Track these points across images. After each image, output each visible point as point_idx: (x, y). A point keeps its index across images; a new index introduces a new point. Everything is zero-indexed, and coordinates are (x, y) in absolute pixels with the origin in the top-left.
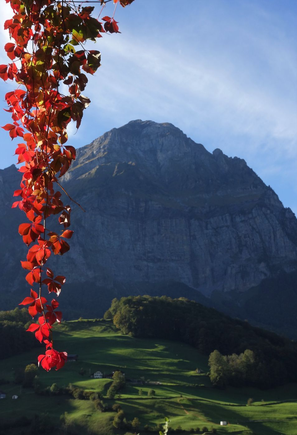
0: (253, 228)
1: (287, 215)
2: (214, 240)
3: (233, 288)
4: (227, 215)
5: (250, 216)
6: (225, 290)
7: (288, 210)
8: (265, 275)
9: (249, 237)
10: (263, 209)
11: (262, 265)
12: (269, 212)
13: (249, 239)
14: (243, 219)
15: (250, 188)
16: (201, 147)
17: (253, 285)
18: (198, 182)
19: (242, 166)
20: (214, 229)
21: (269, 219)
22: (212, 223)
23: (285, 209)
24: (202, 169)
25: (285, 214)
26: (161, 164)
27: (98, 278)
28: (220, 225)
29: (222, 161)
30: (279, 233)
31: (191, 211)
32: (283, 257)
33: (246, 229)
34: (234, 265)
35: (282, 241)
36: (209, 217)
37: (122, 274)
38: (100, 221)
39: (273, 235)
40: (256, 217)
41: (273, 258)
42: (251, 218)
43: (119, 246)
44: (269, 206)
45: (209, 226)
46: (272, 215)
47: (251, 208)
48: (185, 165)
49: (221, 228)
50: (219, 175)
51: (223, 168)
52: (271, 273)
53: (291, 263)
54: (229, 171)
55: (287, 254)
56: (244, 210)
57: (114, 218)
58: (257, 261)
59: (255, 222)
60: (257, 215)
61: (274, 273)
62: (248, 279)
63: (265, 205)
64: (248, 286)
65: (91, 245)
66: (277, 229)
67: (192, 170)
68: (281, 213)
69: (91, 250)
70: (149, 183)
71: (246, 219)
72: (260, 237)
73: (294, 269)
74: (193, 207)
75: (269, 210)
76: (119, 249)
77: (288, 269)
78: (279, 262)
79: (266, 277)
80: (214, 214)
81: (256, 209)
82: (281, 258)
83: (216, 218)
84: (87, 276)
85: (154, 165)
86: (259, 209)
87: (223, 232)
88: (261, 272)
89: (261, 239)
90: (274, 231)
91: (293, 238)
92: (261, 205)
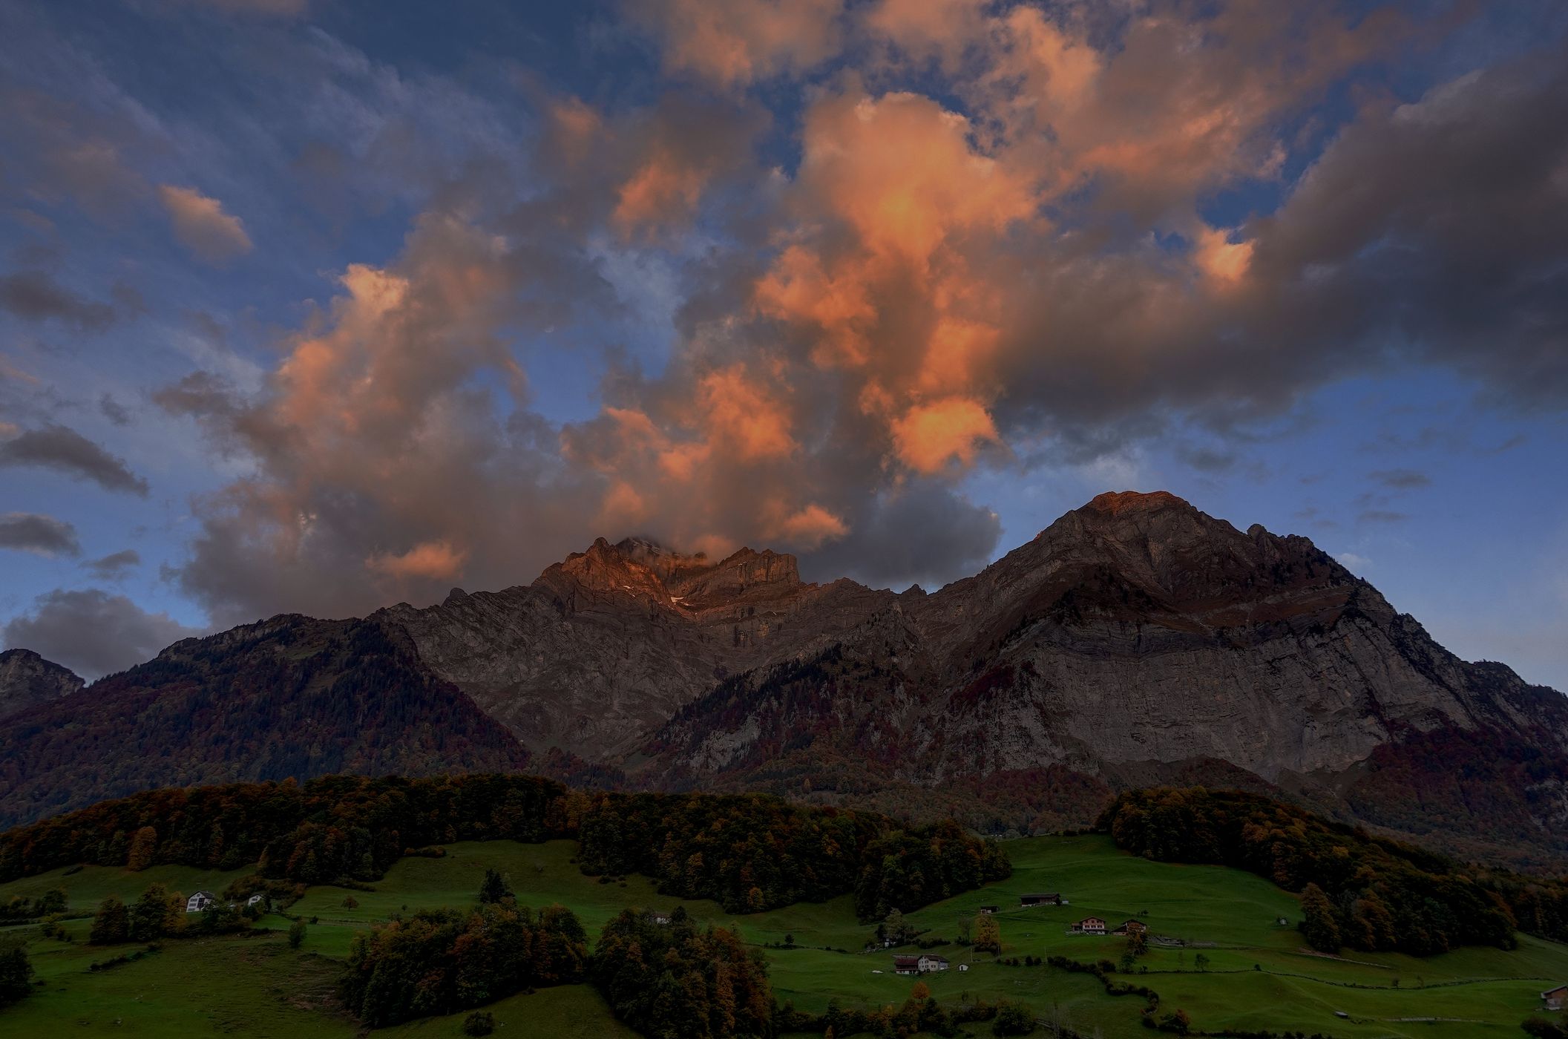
0: (1343, 656)
1: (1406, 628)
2: (1269, 681)
3: (1319, 765)
4: (1288, 636)
5: (1334, 635)
6: (1305, 770)
7: (1406, 619)
8: (1380, 739)
9: (1336, 672)
10: (1358, 620)
11: (1371, 720)
12: (1368, 625)
13: (1336, 675)
14: (1320, 641)
15: (1327, 587)
16: (1225, 525)
17: (1357, 758)
18: (1227, 584)
19: (1305, 549)
20: (1268, 662)
21: (1372, 638)
22: (1264, 652)
23: (1401, 618)
24: (1232, 562)
25: (1401, 626)
26: (1158, 559)
27: (1072, 759)
28: (1279, 656)
29: (1268, 545)
30: (1395, 661)
31: (1220, 634)
32: (1409, 704)
33: (1328, 658)
34: (1316, 724)
35: (1402, 676)
36: (1256, 643)
37: (1111, 749)
38: (1065, 663)
39: (1382, 666)
40: (1346, 635)
41: (1390, 707)
42: (1336, 639)
43: (1101, 703)
44: (1367, 615)
45: (1258, 657)
46: (1376, 630)
47: (1334, 620)
48: (1200, 557)
49: (1280, 659)
50: (1264, 568)
51: (1271, 556)
52: (1390, 735)
53: (1429, 715)
54: (1281, 560)
55: (1418, 697)
56: (1319, 625)
57: (1088, 657)
58: (1358, 714)
59: (1344, 645)
60: (1346, 631)
61: (1396, 735)
62: (1345, 748)
63: (1361, 615)
64: (1348, 760)
65: (1054, 704)
66: (1390, 654)
67: (1214, 564)
68: (1393, 624)
69: (1054, 713)
70: (1140, 593)
71: (1326, 641)
72: (1359, 670)
73: (1435, 726)
74: (1223, 628)
75: (1368, 622)
76: (1103, 708)
77: (1424, 727)
78: (1403, 714)
79: (1379, 743)
80: (1264, 636)
81: (1344, 622)
82: (1406, 705)
83: (1269, 644)
84: (1053, 756)
85: (1144, 562)
86: (1349, 621)
87: (1285, 667)
88: (1370, 733)
89: (1361, 675)
90: (1384, 657)
91: (1423, 666)
92: (1351, 613)
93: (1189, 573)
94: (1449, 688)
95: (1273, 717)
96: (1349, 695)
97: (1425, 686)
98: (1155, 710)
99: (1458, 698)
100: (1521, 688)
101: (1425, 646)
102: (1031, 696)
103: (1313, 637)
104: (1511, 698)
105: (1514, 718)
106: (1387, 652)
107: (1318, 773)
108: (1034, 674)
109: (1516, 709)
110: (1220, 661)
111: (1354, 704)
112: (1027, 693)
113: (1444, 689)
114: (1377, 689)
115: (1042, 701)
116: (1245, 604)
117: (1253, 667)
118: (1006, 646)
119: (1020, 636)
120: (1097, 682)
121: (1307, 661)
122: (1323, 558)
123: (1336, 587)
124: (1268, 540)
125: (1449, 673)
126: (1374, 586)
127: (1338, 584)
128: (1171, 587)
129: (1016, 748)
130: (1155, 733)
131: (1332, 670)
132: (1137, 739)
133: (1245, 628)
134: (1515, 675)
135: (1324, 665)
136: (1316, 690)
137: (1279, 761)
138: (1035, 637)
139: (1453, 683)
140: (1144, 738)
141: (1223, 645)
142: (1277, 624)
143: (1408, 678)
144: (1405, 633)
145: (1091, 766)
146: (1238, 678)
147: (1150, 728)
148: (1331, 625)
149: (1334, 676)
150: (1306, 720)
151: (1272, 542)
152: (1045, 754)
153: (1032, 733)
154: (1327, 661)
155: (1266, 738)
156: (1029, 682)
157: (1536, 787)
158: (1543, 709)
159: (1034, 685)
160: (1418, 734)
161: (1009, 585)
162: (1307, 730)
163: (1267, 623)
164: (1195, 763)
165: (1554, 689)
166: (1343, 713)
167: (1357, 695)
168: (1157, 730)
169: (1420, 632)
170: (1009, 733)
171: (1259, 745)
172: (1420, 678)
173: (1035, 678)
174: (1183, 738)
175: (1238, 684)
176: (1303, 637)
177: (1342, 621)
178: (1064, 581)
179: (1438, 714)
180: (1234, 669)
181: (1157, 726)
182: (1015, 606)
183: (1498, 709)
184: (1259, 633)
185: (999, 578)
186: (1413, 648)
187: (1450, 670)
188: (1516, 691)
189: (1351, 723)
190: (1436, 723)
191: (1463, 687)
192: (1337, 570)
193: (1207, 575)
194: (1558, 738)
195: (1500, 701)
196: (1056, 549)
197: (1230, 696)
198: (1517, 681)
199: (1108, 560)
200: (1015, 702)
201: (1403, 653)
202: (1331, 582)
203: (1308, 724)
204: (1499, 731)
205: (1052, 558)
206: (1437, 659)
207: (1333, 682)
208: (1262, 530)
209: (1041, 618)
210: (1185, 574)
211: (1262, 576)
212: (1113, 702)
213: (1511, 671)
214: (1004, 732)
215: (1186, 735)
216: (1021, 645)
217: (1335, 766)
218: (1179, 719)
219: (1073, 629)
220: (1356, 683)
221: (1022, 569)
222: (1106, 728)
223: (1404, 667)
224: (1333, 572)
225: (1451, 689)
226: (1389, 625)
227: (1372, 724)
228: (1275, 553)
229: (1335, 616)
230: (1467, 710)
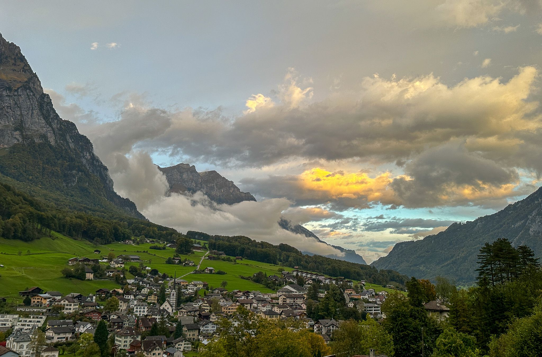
0: (16, 103)
1: (45, 100)
5: (16, 93)
7: (46, 96)
8: (18, 140)
10: (28, 91)
11: (18, 132)
12: (32, 94)
14: (9, 94)
15: (20, 71)
17: (6, 146)
19: (16, 52)
21: (31, 100)
23: (45, 95)
25: (44, 98)
30: (36, 112)
32: (35, 130)
33: (10, 102)
35: (37, 119)
39: (30, 111)
40: (21, 95)
41: (27, 129)
42: (16, 95)
44: (32, 90)
46: (34, 97)
47: (18, 87)
52: (23, 141)
53: (41, 136)
54: (4, 52)
55: (39, 128)
56: (11, 87)
58: (13, 129)
59: (18, 99)
60: (22, 93)
61: (26, 141)
62: (2, 141)
63: (30, 88)
64: (2, 146)
68: (41, 96)
71: (11, 95)
72: (21, 111)
73: (42, 141)
75: (32, 93)
77: (37, 141)
78: (31, 133)
79: (18, 142)
82: (34, 130)
86: (24, 90)
88: (15, 138)
89: (20, 113)
90: (32, 109)
91: (46, 118)
92: (26, 87)
94: (52, 128)
96: (12, 120)
97: (44, 125)
99: (54, 133)
100: (77, 134)
101: (50, 109)
103: (6, 91)
104: (71, 137)
105: (70, 144)
106: (34, 107)
109: (72, 141)
111: (13, 124)
113: (50, 128)
114: (25, 121)
122: (22, 59)
123: (24, 73)
125: (54, 122)
126: (39, 78)
131: (9, 108)
134: (76, 129)
135: (6, 104)
139: (54, 126)
143: (39, 120)
144: (44, 102)
148: (16, 88)
149: (9, 110)
154: (8, 103)
157: (69, 172)
160: (34, 142)
165: (87, 138)
166: (8, 127)
167: (16, 121)
169: (50, 104)
172: (43, 121)
177: (21, 89)
179: (44, 137)
183: (66, 139)
186: (45, 108)
187: (55, 121)
188: (75, 134)
189: (9, 132)
190: (42, 140)
191: (58, 128)
192: (27, 66)
194: (82, 155)
195: (68, 137)
198: (76, 131)
201: (40, 110)
202: (22, 70)
204: (64, 148)
206: (52, 116)
207: (7, 112)
213: (75, 127)
220: (17, 116)
223: (39, 116)
224: (25, 66)
225: (53, 129)
226: (39, 96)
227: (17, 134)
228: (2, 48)
229: (19, 85)
230: (56, 138)
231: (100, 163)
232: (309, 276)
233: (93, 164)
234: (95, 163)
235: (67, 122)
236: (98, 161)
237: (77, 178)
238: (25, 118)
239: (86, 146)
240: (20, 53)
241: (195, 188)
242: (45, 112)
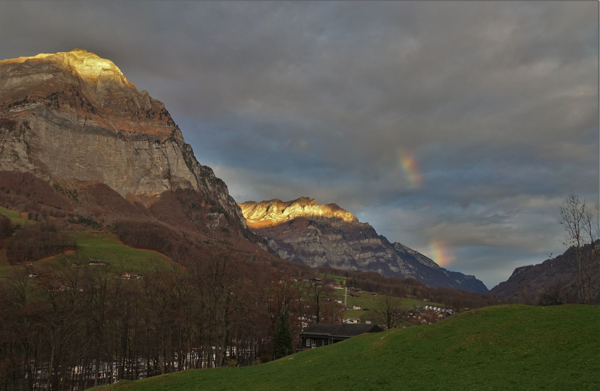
0: (164, 154)
2: (134, 157)
3: (143, 193)
4: (147, 141)
5: (163, 145)
6: (137, 194)
7: (188, 146)
10: (173, 142)
11: (167, 180)
12: (176, 145)
13: (159, 161)
14: (158, 147)
15: (165, 125)
17: (157, 193)
18: (127, 112)
19: (161, 107)
20: (136, 149)
21: (176, 151)
22: (135, 145)
23: (187, 145)
24: (132, 103)
25: (186, 148)
26: (99, 90)
27: (37, 171)
28: (140, 148)
29: (148, 101)
30: (181, 161)
31: (120, 133)
32: (180, 177)
33: (159, 154)
34: (146, 177)
35: (181, 167)
36: (133, 140)
37: (57, 169)
38: (45, 126)
39: (176, 161)
40: (168, 147)
41: (174, 177)
42: (164, 147)
43: (58, 148)
44: (177, 141)
45: (132, 146)
46: (178, 148)
47: (165, 140)
48: (119, 97)
49: (141, 149)
50: (143, 110)
51: (148, 106)
52: (171, 187)
53: (186, 182)
54: (151, 109)
55: (184, 175)
56: (159, 140)
57: (58, 126)
58: (163, 177)
59: (166, 150)
60: (168, 145)
61: (173, 188)
62: (154, 189)
63: (175, 140)
64: (154, 193)
65: (34, 144)
66: (180, 158)
67: (124, 102)
68: (183, 146)
69: (34, 148)
70: (89, 104)
71: (160, 147)
72: (168, 161)
73: (186, 187)
74: (122, 130)
76: (58, 151)
77: (183, 187)
78: (177, 180)
79: (167, 189)
80: (137, 138)
81: (169, 142)
83: (138, 142)
84: (28, 168)
85: (92, 89)
87: (142, 153)
88: (165, 185)
89: (168, 163)
90: (178, 159)
91: (189, 164)
92: (172, 139)
93: (113, 102)
95: (131, 171)
96: (161, 169)
97: (187, 172)
98: (82, 157)
99: (196, 179)
100: (214, 177)
101: (191, 157)
102: (24, 137)
103: (155, 144)
104: (210, 181)
105: (209, 188)
107: (141, 196)
108: (28, 128)
109: (210, 185)
110: (117, 144)
111: (162, 173)
112: (22, 136)
113: (193, 175)
114: (172, 169)
115: (28, 141)
116: (132, 123)
117: (130, 150)
118: (14, 109)
119: (24, 106)
120: (58, 138)
121: (150, 153)
122: (166, 113)
123: (168, 126)
124: (149, 99)
126: (180, 129)
127: (169, 126)
128: (103, 105)
129: (9, 160)
130: (80, 167)
132: (70, 168)
133: (131, 133)
134: (213, 173)
135: (156, 156)
136: (150, 164)
137: (128, 188)
138: (33, 110)
139: (196, 172)
140: (74, 168)
141: (120, 138)
142: (144, 135)
143: (183, 168)
144: (187, 151)
145: (46, 176)
146: (122, 152)
147: (77, 164)
148: (163, 141)
150: (143, 175)
151: (150, 100)
152: (24, 166)
153: (19, 155)
154: (158, 154)
155: (125, 178)
156: (24, 132)
157: (212, 214)
158: (217, 186)
159: (27, 133)
160: (181, 189)
161: (20, 76)
162: (143, 179)
163: (140, 134)
164: (94, 183)
165: (222, 180)
166: (158, 176)
167: (164, 170)
168: (81, 166)
169: (191, 152)
170: (7, 152)
171: (121, 181)
172: (187, 169)
173: (28, 130)
174: (91, 172)
175: (121, 155)
176: (151, 143)
177: (168, 141)
178: (52, 85)
179: (189, 183)
180: (121, 149)
181: (81, 164)
182: (21, 89)
184: (135, 136)
185: (14, 70)
186: (188, 158)
187: (196, 168)
188: (212, 178)
189: (159, 180)
191: (199, 175)
193: (120, 105)
194: (219, 196)
195: (207, 181)
196: (51, 68)
197: (116, 159)
198: (213, 175)
199: (76, 83)
200: (14, 138)
201: (185, 159)
202: (167, 124)
203: (144, 177)
204: (205, 192)
205: (48, 72)
206: (194, 162)
207: (157, 163)
208: (147, 94)
209: (39, 102)
210: (111, 101)
211: (142, 113)
212: (64, 149)
213: (212, 171)
214: (4, 151)
215: (93, 170)
216: (24, 111)
217: (148, 194)
218: (92, 163)
219: (54, 111)
220: (165, 166)
221: (29, 71)
222: (57, 160)
223: (183, 164)
224: (169, 120)
225: (195, 175)
226: (182, 146)
227: (166, 182)
228: (149, 105)
229: (166, 138)
230: (198, 184)
231: (234, 203)
232: (439, 309)
233: (229, 205)
234: (230, 203)
235: (205, 167)
236: (233, 200)
237: (218, 219)
238: (171, 167)
239: (222, 188)
240: (164, 108)
241: (316, 220)
242: (187, 160)
